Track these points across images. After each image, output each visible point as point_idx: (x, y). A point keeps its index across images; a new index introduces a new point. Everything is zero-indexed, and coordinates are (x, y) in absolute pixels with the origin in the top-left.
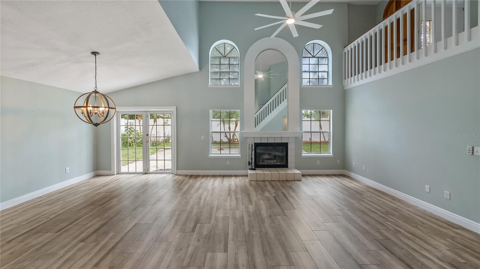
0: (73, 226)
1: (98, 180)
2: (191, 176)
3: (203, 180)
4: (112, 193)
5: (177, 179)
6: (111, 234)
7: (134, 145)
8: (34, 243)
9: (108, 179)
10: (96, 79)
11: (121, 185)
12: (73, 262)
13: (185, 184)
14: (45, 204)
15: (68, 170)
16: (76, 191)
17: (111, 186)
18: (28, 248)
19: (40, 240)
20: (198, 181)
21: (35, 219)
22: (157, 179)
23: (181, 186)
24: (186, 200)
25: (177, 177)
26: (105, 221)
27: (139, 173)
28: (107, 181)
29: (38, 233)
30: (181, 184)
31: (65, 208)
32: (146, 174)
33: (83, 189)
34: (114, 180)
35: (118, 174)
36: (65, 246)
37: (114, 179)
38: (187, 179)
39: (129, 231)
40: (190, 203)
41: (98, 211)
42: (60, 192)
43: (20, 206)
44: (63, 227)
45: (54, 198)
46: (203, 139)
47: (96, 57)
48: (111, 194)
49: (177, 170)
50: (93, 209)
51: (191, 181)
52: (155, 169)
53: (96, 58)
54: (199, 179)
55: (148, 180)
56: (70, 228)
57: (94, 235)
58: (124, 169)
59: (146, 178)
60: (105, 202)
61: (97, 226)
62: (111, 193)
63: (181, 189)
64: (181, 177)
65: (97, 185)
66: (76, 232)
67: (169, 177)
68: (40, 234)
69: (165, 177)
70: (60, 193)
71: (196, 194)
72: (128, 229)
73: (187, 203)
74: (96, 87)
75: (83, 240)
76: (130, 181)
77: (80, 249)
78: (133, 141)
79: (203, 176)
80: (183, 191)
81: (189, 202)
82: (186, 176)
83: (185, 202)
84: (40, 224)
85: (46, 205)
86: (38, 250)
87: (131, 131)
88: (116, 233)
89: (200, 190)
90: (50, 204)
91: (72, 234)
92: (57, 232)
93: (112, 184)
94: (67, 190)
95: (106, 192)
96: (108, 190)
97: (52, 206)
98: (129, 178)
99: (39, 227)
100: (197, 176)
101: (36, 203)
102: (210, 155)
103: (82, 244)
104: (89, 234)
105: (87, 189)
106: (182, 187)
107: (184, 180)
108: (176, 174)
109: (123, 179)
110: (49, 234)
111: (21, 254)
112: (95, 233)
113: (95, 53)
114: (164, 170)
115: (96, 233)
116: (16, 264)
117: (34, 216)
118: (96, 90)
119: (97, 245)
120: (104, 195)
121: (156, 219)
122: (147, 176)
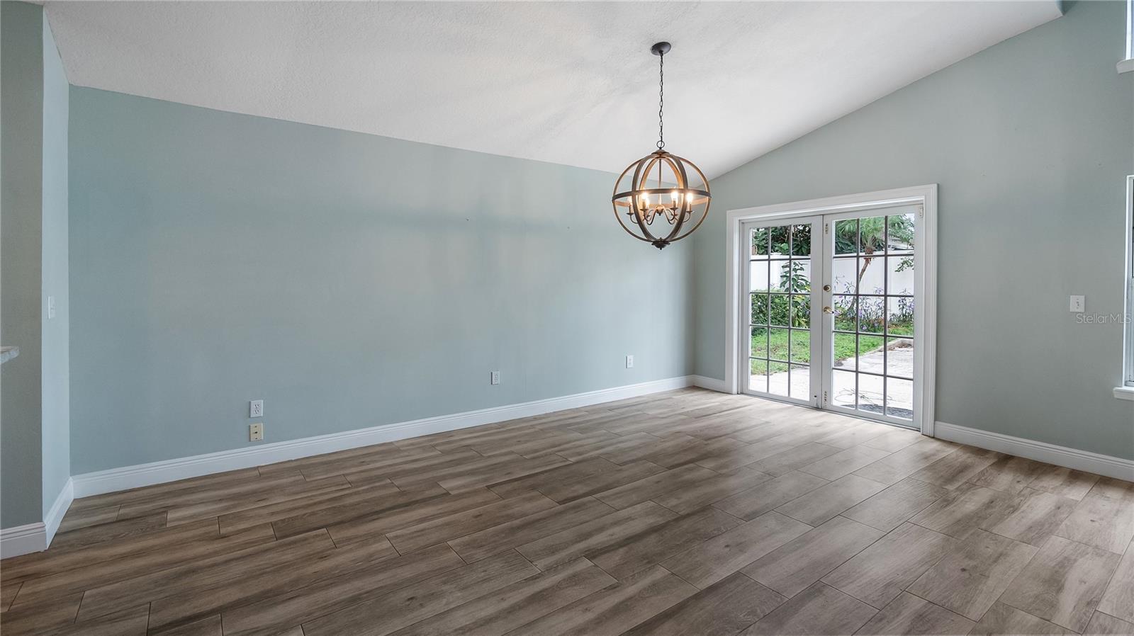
0: (595, 501)
1: (692, 398)
2: (1004, 460)
3: (1077, 493)
4: (709, 442)
5: (934, 455)
6: (660, 573)
7: (803, 323)
8: (516, 510)
9: (713, 401)
10: (661, 117)
11: (739, 426)
12: (545, 612)
13: (971, 486)
14: (576, 426)
15: (632, 361)
16: (638, 413)
17: (715, 421)
18: (503, 517)
19: (528, 506)
20: (1045, 490)
21: (546, 455)
22: (854, 434)
23: (951, 487)
24: (972, 563)
25: (935, 445)
26: (661, 521)
27: (797, 403)
28: (708, 405)
29: (533, 488)
30: (951, 479)
31: (602, 447)
32: (818, 409)
33: (652, 412)
34: (725, 408)
35: (742, 393)
36: (553, 550)
37: (727, 404)
38: (983, 465)
39: (712, 589)
40: (990, 582)
41: (658, 482)
42: (610, 408)
43: (544, 418)
44: (575, 494)
45: (594, 419)
46: (1081, 309)
47: (662, 58)
48: (706, 442)
49: (936, 419)
50: (652, 472)
51: (1005, 480)
52: (851, 400)
53: (662, 61)
54: (1049, 482)
55: (820, 430)
56: (584, 504)
57: (622, 551)
58: (757, 383)
59: (817, 422)
60: (682, 461)
61: (637, 526)
62: (706, 440)
63: (947, 502)
64: (951, 451)
65: (685, 410)
66: (591, 523)
67: (901, 439)
68: (534, 493)
69: (883, 435)
70: (611, 410)
71: (1028, 552)
72: (711, 581)
73: (973, 576)
74: (661, 141)
75: (592, 554)
76: (767, 420)
77: (575, 580)
78: (800, 314)
79: (1075, 476)
80: (958, 515)
81: (984, 576)
82: (981, 452)
83: (963, 570)
84: (548, 468)
85: (576, 430)
86: (513, 530)
87: (798, 286)
88: (673, 574)
89: (1053, 537)
90: (583, 431)
91: (581, 524)
92: (560, 503)
93: (718, 417)
94: (625, 407)
95: (695, 436)
96: (701, 431)
97: (584, 436)
98: (768, 411)
99: (542, 477)
100: (1037, 468)
101: (566, 419)
102: (1124, 388)
103: (586, 564)
104: (613, 542)
105: (661, 414)
106: (954, 494)
107: (963, 469)
108: (929, 431)
109: (750, 410)
110: (546, 501)
111: (486, 527)
112: (625, 546)
113: (659, 48)
114: (884, 408)
115: (625, 548)
116: (468, 547)
117: (548, 448)
118: (660, 148)
119: (613, 588)
120: (689, 441)
121: (816, 590)
122: (822, 416)
